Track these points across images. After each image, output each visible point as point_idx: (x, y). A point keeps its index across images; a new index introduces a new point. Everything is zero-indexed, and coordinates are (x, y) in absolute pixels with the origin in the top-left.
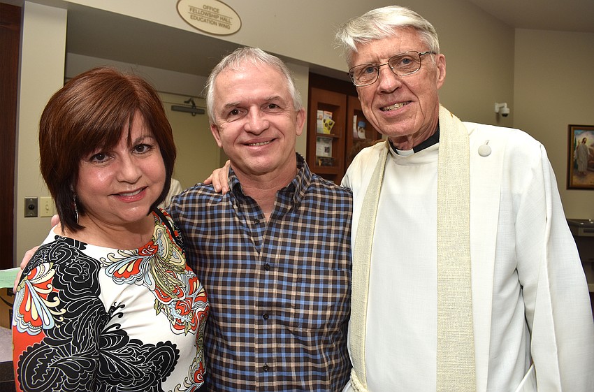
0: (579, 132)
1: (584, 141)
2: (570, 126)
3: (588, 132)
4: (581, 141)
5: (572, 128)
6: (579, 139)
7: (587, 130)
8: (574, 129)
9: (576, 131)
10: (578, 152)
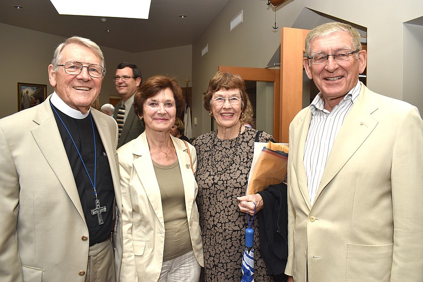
0: (24, 87)
1: (27, 92)
2: (19, 83)
3: (29, 87)
4: (25, 92)
5: (20, 85)
6: (24, 91)
7: (28, 86)
8: (21, 85)
9: (22, 87)
10: (24, 99)
